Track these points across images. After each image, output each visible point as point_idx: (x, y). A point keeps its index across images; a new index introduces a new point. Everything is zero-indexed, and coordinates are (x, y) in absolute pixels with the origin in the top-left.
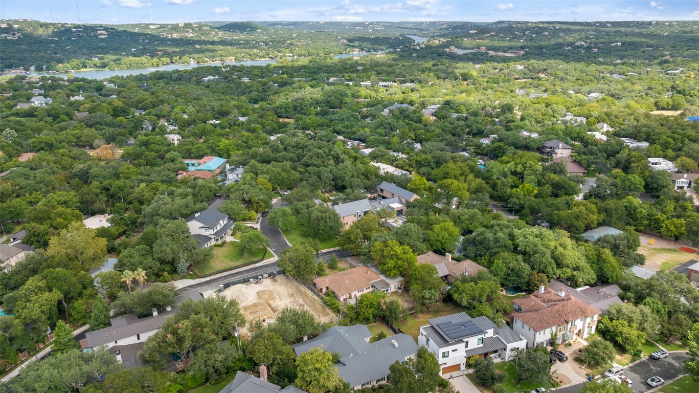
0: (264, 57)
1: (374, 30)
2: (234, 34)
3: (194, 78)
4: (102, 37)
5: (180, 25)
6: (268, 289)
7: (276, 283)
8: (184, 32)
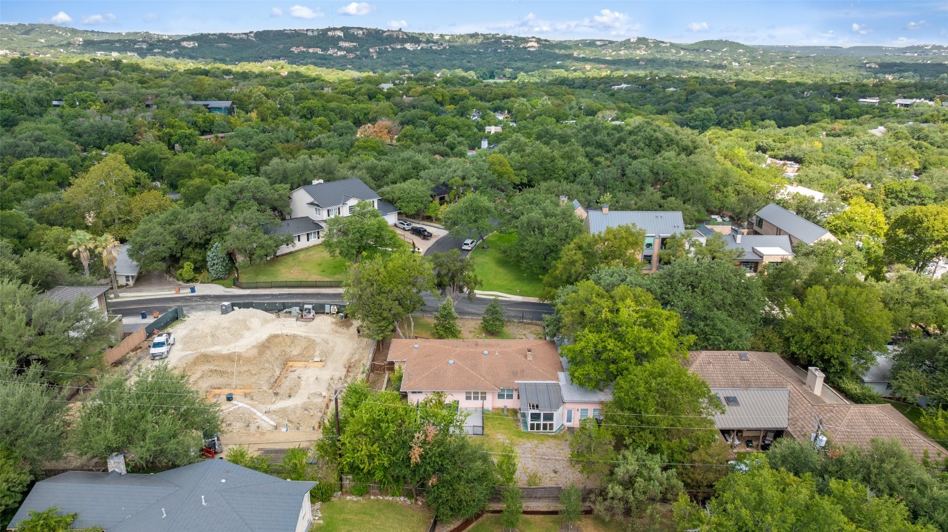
3: (602, 86)
4: (531, 49)
5: (632, 40)
6: (312, 335)
7: (344, 330)
8: (635, 49)
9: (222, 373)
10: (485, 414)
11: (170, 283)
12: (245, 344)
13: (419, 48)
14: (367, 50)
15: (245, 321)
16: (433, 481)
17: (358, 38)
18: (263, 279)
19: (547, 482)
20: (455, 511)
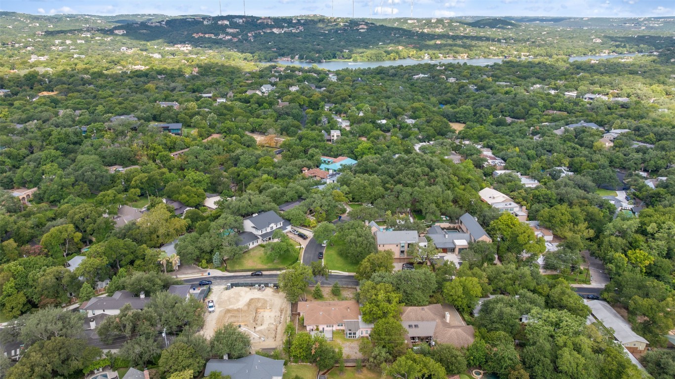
0: (498, 56)
1: (647, 27)
2: (482, 30)
3: (407, 76)
4: (362, 31)
5: (433, 21)
6: (265, 298)
7: (277, 294)
8: (435, 27)
9: (235, 317)
10: (333, 332)
11: (195, 268)
12: (241, 304)
13: (283, 32)
14: (246, 34)
15: (239, 293)
16: (318, 359)
17: (240, 25)
18: (237, 268)
19: (353, 357)
20: (325, 367)
